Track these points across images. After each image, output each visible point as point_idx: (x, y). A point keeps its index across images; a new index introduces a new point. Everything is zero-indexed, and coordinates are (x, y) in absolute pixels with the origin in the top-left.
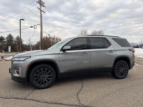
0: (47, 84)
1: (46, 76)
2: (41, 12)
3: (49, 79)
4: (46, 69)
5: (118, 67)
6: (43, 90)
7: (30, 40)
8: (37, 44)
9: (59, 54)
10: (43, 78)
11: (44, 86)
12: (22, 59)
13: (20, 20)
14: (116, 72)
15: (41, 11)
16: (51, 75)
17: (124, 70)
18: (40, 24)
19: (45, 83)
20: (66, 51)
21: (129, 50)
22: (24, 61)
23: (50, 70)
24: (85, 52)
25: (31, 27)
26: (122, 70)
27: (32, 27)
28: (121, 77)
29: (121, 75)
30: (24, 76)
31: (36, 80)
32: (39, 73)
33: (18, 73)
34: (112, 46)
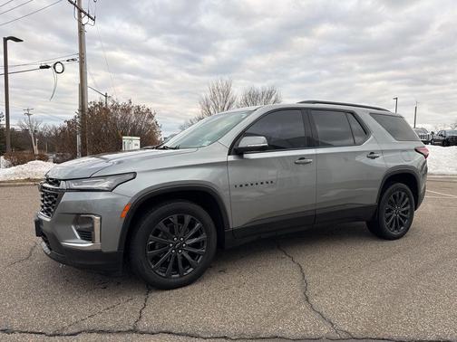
0: (189, 271)
1: (189, 242)
2: (80, 16)
3: (196, 251)
4: (188, 218)
5: (391, 203)
6: (180, 290)
7: (29, 115)
8: (64, 128)
9: (226, 164)
10: (177, 250)
11: (181, 277)
12: (105, 184)
13: (5, 40)
14: (384, 219)
15: (80, 11)
16: (203, 237)
17: (403, 212)
18: (77, 57)
19: (184, 266)
20: (245, 156)
21: (416, 150)
22: (111, 190)
23: (201, 220)
24: (302, 158)
25: (42, 67)
26: (397, 211)
27: (48, 67)
28: (395, 233)
29: (396, 228)
30: (113, 246)
31: (155, 259)
32: (165, 233)
33: (87, 235)
34: (372, 137)
